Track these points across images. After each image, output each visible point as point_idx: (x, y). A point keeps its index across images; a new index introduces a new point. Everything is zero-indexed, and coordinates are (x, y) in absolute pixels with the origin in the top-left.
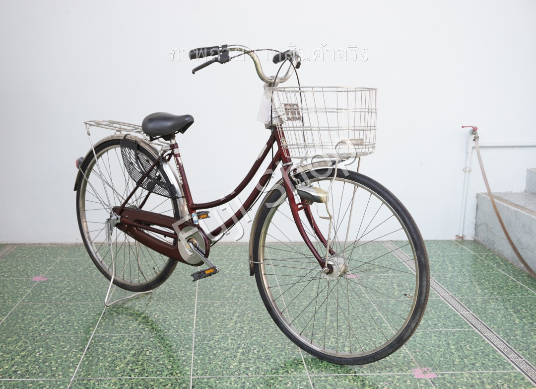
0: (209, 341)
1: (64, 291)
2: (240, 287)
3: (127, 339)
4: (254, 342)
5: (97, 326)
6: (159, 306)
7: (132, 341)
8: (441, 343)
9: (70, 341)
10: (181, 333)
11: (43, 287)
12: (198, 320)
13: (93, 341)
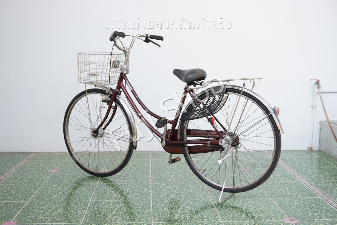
0: (161, 204)
1: (70, 178)
2: (177, 176)
3: (112, 203)
4: (188, 205)
5: (92, 196)
6: (129, 185)
7: (114, 204)
8: (300, 205)
9: (77, 204)
10: (143, 200)
11: (57, 176)
12: (153, 193)
13: (91, 204)
